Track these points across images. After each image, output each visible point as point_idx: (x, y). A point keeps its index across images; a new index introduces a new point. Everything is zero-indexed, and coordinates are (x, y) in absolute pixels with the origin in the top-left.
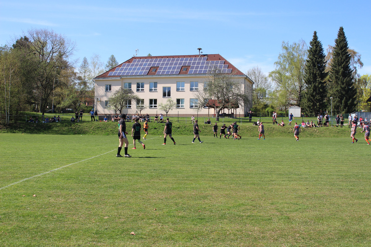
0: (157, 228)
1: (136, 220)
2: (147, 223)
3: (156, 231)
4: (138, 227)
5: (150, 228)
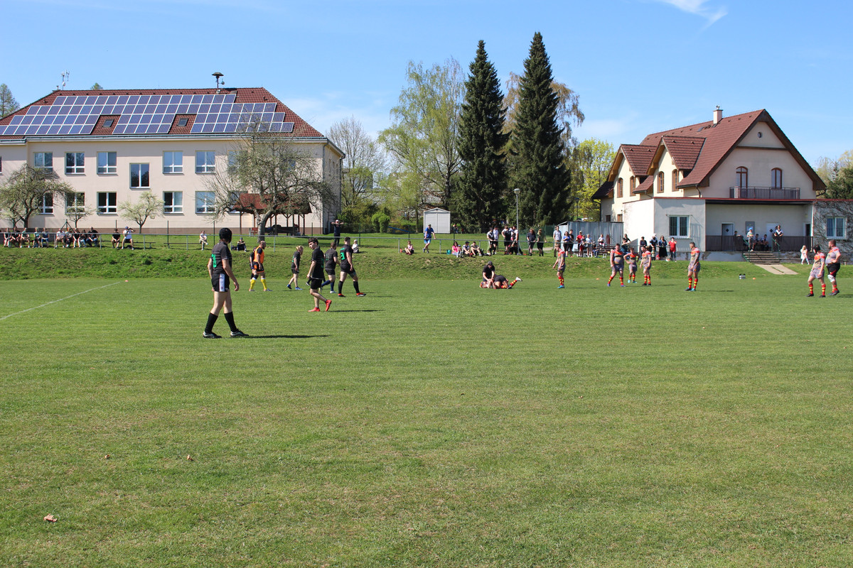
0: (111, 502)
1: (59, 485)
2: (85, 491)
3: (108, 510)
4: (62, 502)
5: (93, 502)
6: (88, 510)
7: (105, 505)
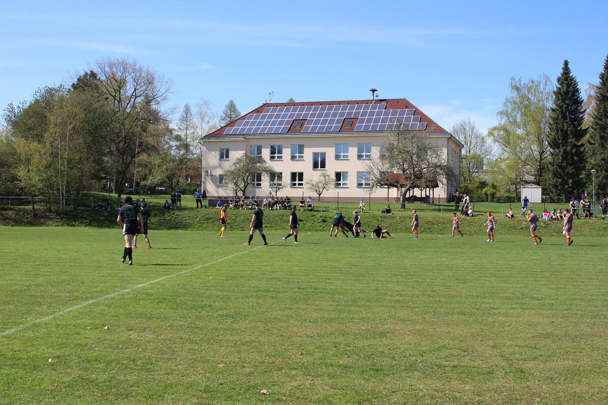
0: (304, 384)
1: (270, 370)
2: (287, 376)
3: (302, 389)
4: (272, 382)
5: (292, 384)
6: (289, 388)
7: (300, 386)
